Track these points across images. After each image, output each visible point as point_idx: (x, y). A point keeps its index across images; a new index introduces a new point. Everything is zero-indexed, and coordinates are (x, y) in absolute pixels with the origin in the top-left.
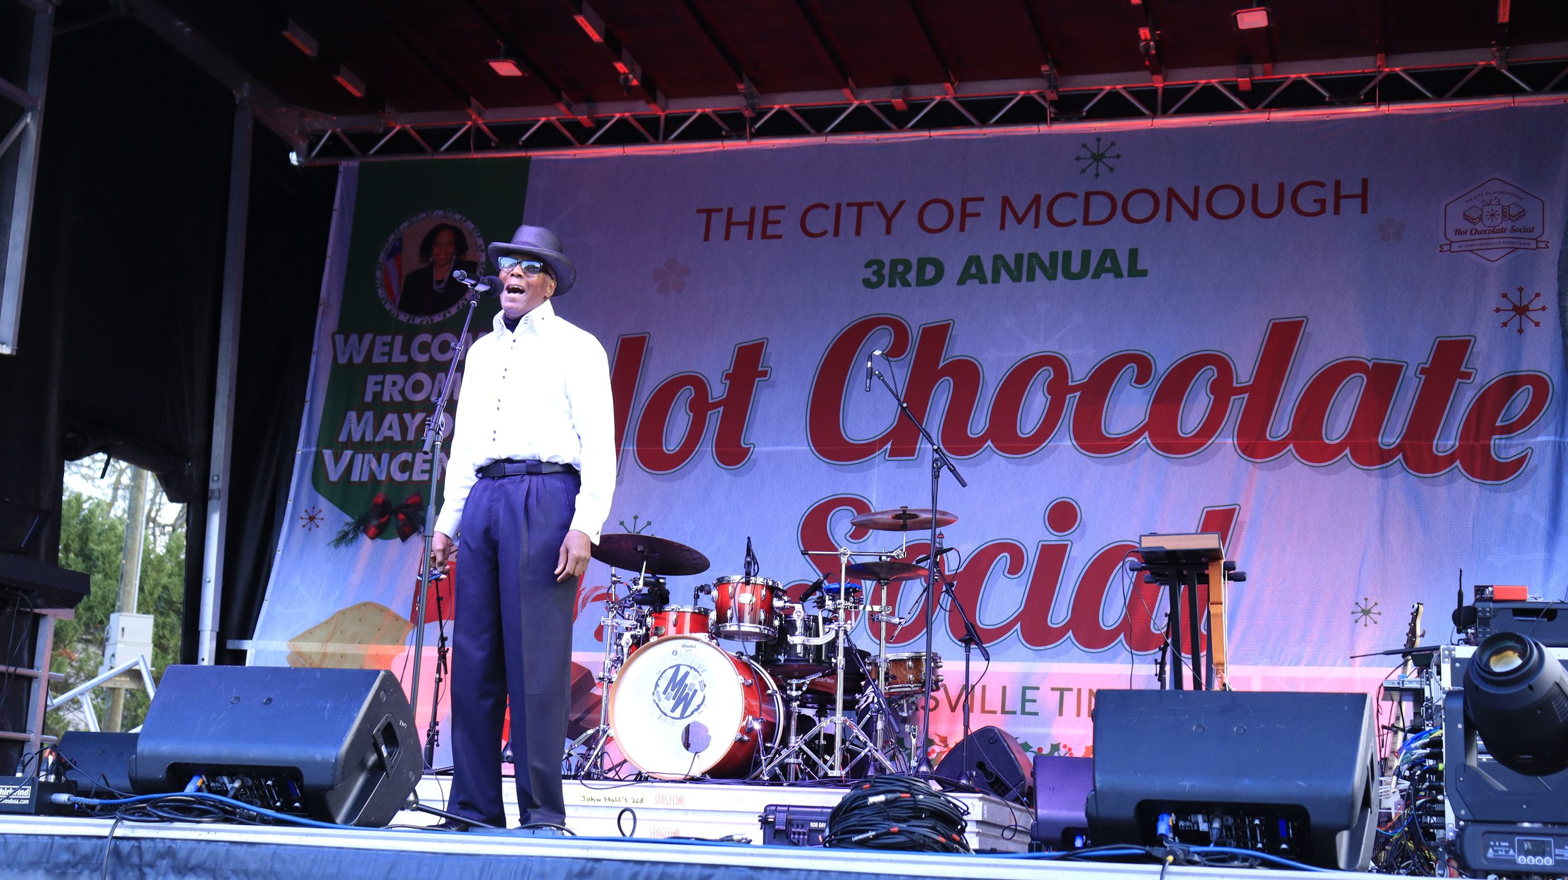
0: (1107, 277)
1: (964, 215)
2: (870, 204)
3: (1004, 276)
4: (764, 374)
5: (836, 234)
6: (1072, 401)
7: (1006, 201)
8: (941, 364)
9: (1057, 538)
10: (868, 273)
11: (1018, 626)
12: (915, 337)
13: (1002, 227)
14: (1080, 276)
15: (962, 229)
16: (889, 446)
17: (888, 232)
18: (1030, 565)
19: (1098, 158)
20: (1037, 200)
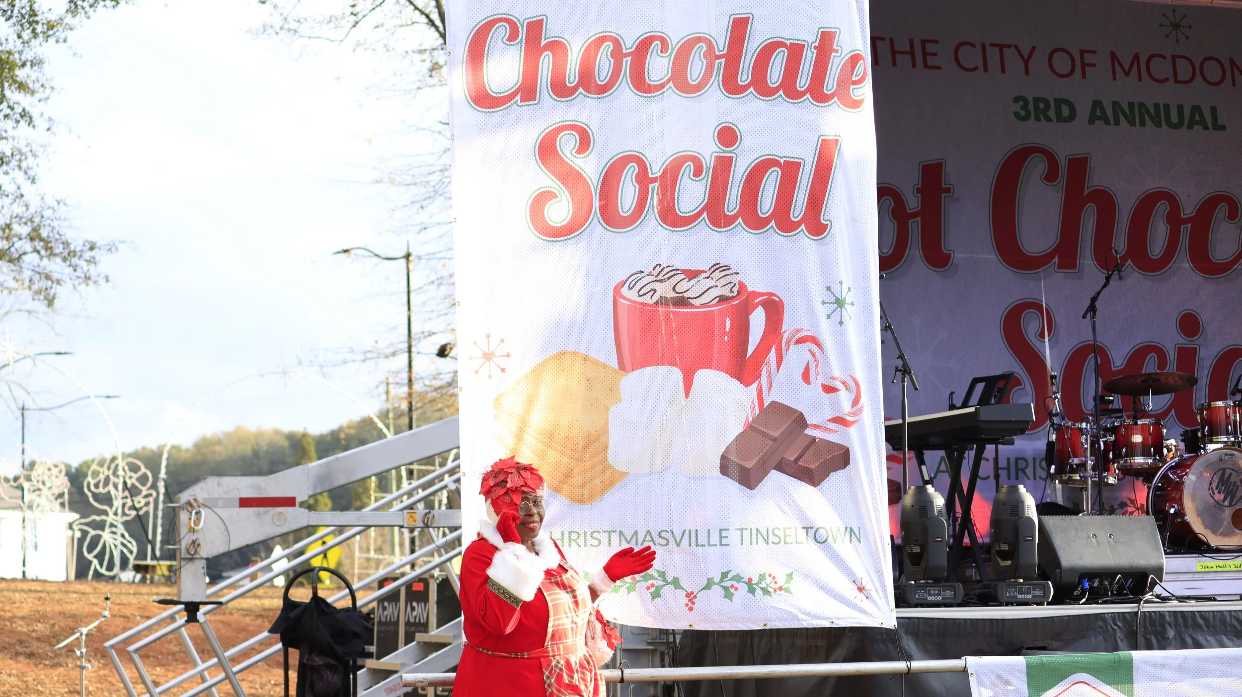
0: (1198, 128)
1: (1084, 65)
2: (1009, 46)
3: (1122, 119)
4: (948, 190)
5: (986, 70)
6: (1185, 231)
7: (1113, 56)
8: (1086, 192)
9: (1188, 342)
10: (1017, 107)
11: (1173, 412)
12: (1063, 165)
13: (1115, 78)
14: (1179, 125)
15: (1084, 76)
16: (1056, 260)
17: (1027, 73)
18: (1172, 364)
19: (1176, 26)
20: (1136, 57)
